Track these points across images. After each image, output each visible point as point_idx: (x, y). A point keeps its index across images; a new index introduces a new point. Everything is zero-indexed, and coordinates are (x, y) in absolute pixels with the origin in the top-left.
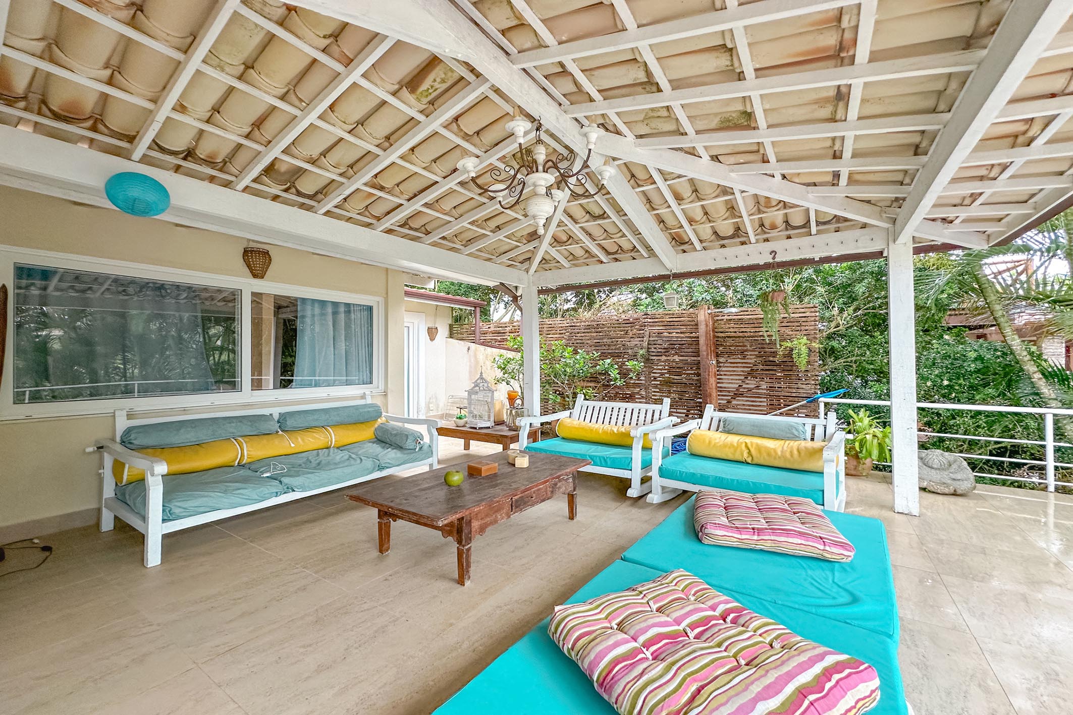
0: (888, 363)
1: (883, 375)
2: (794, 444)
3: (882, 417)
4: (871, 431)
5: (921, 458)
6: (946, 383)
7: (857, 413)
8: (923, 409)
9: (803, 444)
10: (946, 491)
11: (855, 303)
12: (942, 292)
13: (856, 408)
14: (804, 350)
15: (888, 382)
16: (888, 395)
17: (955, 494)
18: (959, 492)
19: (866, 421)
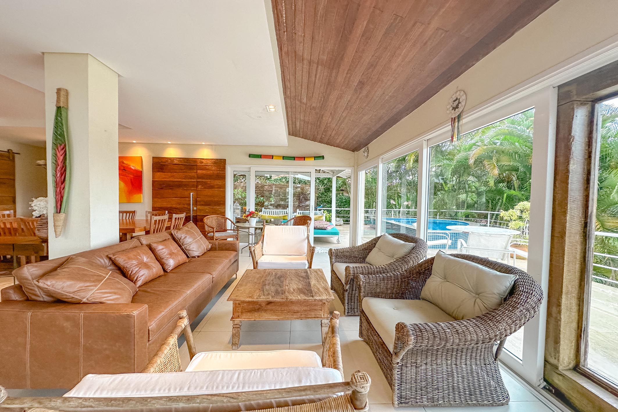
4: (328, 215)
5: (336, 219)
7: (325, 211)
10: (339, 225)
18: (342, 226)
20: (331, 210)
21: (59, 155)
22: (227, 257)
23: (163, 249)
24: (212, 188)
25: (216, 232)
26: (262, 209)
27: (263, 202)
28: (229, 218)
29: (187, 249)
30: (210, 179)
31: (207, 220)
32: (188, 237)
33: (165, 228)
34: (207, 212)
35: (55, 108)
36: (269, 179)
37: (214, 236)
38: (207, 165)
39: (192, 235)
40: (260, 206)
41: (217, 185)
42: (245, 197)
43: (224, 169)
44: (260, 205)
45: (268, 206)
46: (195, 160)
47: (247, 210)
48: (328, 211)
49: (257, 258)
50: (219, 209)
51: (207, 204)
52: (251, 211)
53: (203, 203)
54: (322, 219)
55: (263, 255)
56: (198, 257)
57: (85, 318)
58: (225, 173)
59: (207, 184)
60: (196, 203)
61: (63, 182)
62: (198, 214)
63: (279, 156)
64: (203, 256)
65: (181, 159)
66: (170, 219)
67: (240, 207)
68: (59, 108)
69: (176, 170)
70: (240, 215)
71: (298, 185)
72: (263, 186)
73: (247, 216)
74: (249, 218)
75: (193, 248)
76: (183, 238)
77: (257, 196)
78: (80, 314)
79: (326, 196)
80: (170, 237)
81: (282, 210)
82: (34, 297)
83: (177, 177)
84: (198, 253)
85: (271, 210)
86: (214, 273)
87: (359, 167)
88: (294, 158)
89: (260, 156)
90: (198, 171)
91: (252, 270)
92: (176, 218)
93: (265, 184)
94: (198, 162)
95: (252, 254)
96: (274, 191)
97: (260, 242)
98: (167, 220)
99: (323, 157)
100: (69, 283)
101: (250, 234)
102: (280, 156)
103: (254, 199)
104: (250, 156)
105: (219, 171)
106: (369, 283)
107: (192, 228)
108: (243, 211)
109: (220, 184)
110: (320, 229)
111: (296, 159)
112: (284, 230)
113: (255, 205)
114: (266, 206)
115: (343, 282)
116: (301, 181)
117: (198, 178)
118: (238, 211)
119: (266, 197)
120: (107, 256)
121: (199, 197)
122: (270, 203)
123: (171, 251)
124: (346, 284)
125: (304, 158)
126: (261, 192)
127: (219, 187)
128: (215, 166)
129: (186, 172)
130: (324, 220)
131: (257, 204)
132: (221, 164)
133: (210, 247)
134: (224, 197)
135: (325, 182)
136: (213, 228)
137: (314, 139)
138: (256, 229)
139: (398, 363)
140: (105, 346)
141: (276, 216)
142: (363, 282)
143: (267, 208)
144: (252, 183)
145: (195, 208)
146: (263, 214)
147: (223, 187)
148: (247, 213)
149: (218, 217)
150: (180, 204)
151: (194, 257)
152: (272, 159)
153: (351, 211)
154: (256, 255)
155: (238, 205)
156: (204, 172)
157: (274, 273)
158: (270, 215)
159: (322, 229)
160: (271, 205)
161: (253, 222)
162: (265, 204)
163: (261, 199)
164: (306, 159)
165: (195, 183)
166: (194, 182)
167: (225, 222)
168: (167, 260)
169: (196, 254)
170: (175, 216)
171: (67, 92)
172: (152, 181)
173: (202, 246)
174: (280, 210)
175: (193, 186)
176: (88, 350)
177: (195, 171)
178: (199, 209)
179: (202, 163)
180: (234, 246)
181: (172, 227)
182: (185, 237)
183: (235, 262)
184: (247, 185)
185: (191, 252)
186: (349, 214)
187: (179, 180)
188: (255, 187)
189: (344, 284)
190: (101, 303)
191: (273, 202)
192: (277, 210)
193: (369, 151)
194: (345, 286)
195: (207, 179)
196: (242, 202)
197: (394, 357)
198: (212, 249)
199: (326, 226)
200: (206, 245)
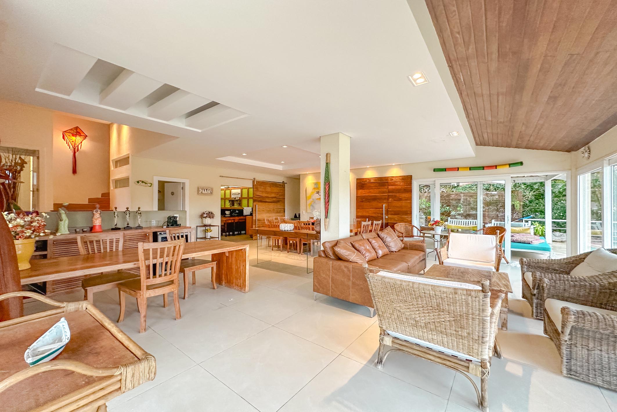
0: (544, 209)
1: (543, 212)
2: (521, 228)
3: (543, 224)
4: (539, 227)
5: (552, 234)
6: (561, 214)
7: (535, 223)
8: (554, 222)
9: (523, 228)
10: (560, 241)
11: (533, 190)
12: (561, 189)
13: (535, 221)
14: (518, 205)
15: (544, 214)
16: (544, 218)
17: (562, 242)
18: (563, 241)
19: (538, 225)
20: (545, 221)
21: (326, 188)
22: (417, 255)
23: (375, 243)
24: (401, 200)
25: (405, 237)
26: (448, 219)
27: (449, 211)
28: (415, 226)
29: (388, 245)
30: (399, 193)
31: (397, 227)
32: (388, 237)
33: (369, 230)
34: (397, 221)
35: (325, 164)
36: (455, 187)
37: (403, 240)
38: (396, 182)
39: (391, 236)
40: (445, 216)
41: (404, 197)
42: (429, 207)
43: (410, 184)
44: (445, 214)
45: (455, 216)
46: (386, 178)
47: (432, 220)
48: (540, 222)
49: (442, 259)
50: (406, 218)
51: (396, 213)
52: (435, 220)
53: (393, 213)
54: (528, 231)
55: (448, 258)
56: (395, 252)
57: (352, 268)
58: (411, 187)
59: (396, 197)
60: (387, 213)
61: (328, 202)
62: (389, 222)
63: (465, 168)
64: (399, 252)
65: (376, 179)
66: (372, 224)
67: (424, 217)
68: (327, 163)
69: (373, 187)
70: (424, 223)
71: (493, 193)
72: (449, 196)
73: (433, 225)
74: (434, 226)
75: (392, 245)
76: (385, 237)
77: (442, 205)
78: (350, 266)
79: (537, 204)
80: (377, 236)
81: (472, 221)
82: (329, 256)
83: (374, 192)
84: (396, 249)
85: (458, 220)
86: (409, 263)
87: (578, 170)
88: (483, 168)
89: (445, 170)
90: (389, 187)
91: (438, 265)
92: (376, 224)
93: (451, 193)
94: (389, 180)
95: (438, 256)
96: (462, 200)
97: (446, 247)
98: (370, 225)
99: (521, 163)
100: (345, 251)
101: (436, 240)
102: (467, 167)
103: (439, 208)
104: (435, 170)
105: (406, 185)
106: (554, 287)
107: (390, 231)
108: (428, 221)
109: (407, 196)
110: (522, 243)
111: (485, 168)
112: (469, 238)
113: (440, 214)
114: (453, 216)
115: (531, 287)
116: (498, 188)
117: (389, 192)
118: (423, 221)
119: (453, 206)
120: (351, 243)
121: (389, 207)
122: (457, 213)
123: (380, 245)
124: (534, 288)
125: (496, 167)
126: (447, 201)
127: (406, 199)
128: (403, 182)
129: (380, 188)
130: (532, 233)
131: (442, 214)
132: (408, 180)
133: (403, 246)
134: (411, 208)
135: (536, 187)
136: (402, 234)
137: (508, 146)
138: (441, 236)
139: (567, 341)
140: (361, 283)
141: (465, 226)
142: (547, 285)
143: (454, 217)
144: (437, 193)
145: (387, 217)
146: (449, 224)
147: (410, 199)
148: (432, 223)
149: (405, 224)
150: (375, 213)
151: (393, 252)
152: (458, 170)
153: (567, 223)
154: (442, 256)
155: (423, 214)
156: (393, 187)
157: (457, 269)
158: (458, 225)
159: (524, 243)
160: (459, 214)
161: (439, 230)
162: (452, 214)
163: (446, 209)
164: (497, 167)
165: (387, 197)
166: (386, 195)
167: (412, 229)
168: (378, 250)
169: (394, 249)
170: (375, 222)
171: (330, 154)
172: (357, 196)
173: (397, 245)
174: (470, 220)
175: (385, 199)
176: (353, 283)
177: (387, 187)
178: (390, 218)
179: (392, 180)
180: (422, 247)
181: (373, 230)
182: (387, 237)
183: (423, 260)
184: (431, 195)
185: (390, 247)
186: (565, 227)
187: (375, 195)
188: (440, 197)
189: (531, 288)
190: (357, 263)
191: (462, 212)
192: (465, 220)
193: (591, 151)
194: (532, 290)
195: (396, 193)
196: (426, 212)
197: (561, 335)
198: (404, 248)
199: (530, 240)
200: (400, 245)
